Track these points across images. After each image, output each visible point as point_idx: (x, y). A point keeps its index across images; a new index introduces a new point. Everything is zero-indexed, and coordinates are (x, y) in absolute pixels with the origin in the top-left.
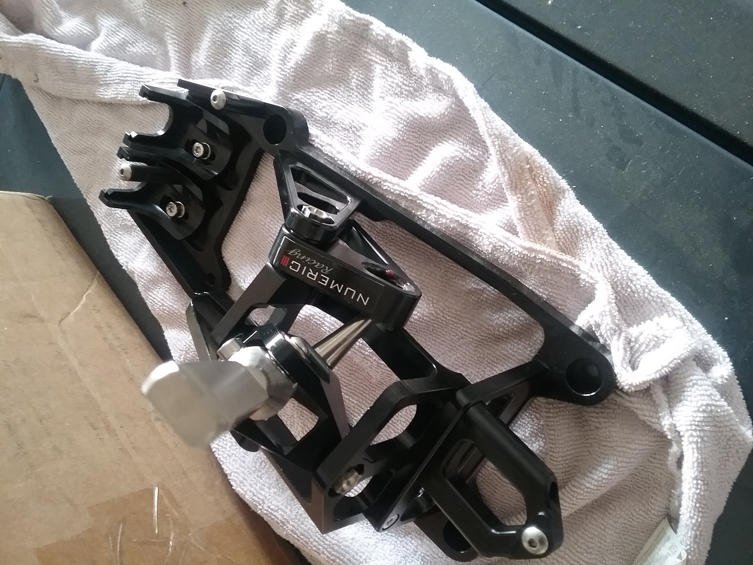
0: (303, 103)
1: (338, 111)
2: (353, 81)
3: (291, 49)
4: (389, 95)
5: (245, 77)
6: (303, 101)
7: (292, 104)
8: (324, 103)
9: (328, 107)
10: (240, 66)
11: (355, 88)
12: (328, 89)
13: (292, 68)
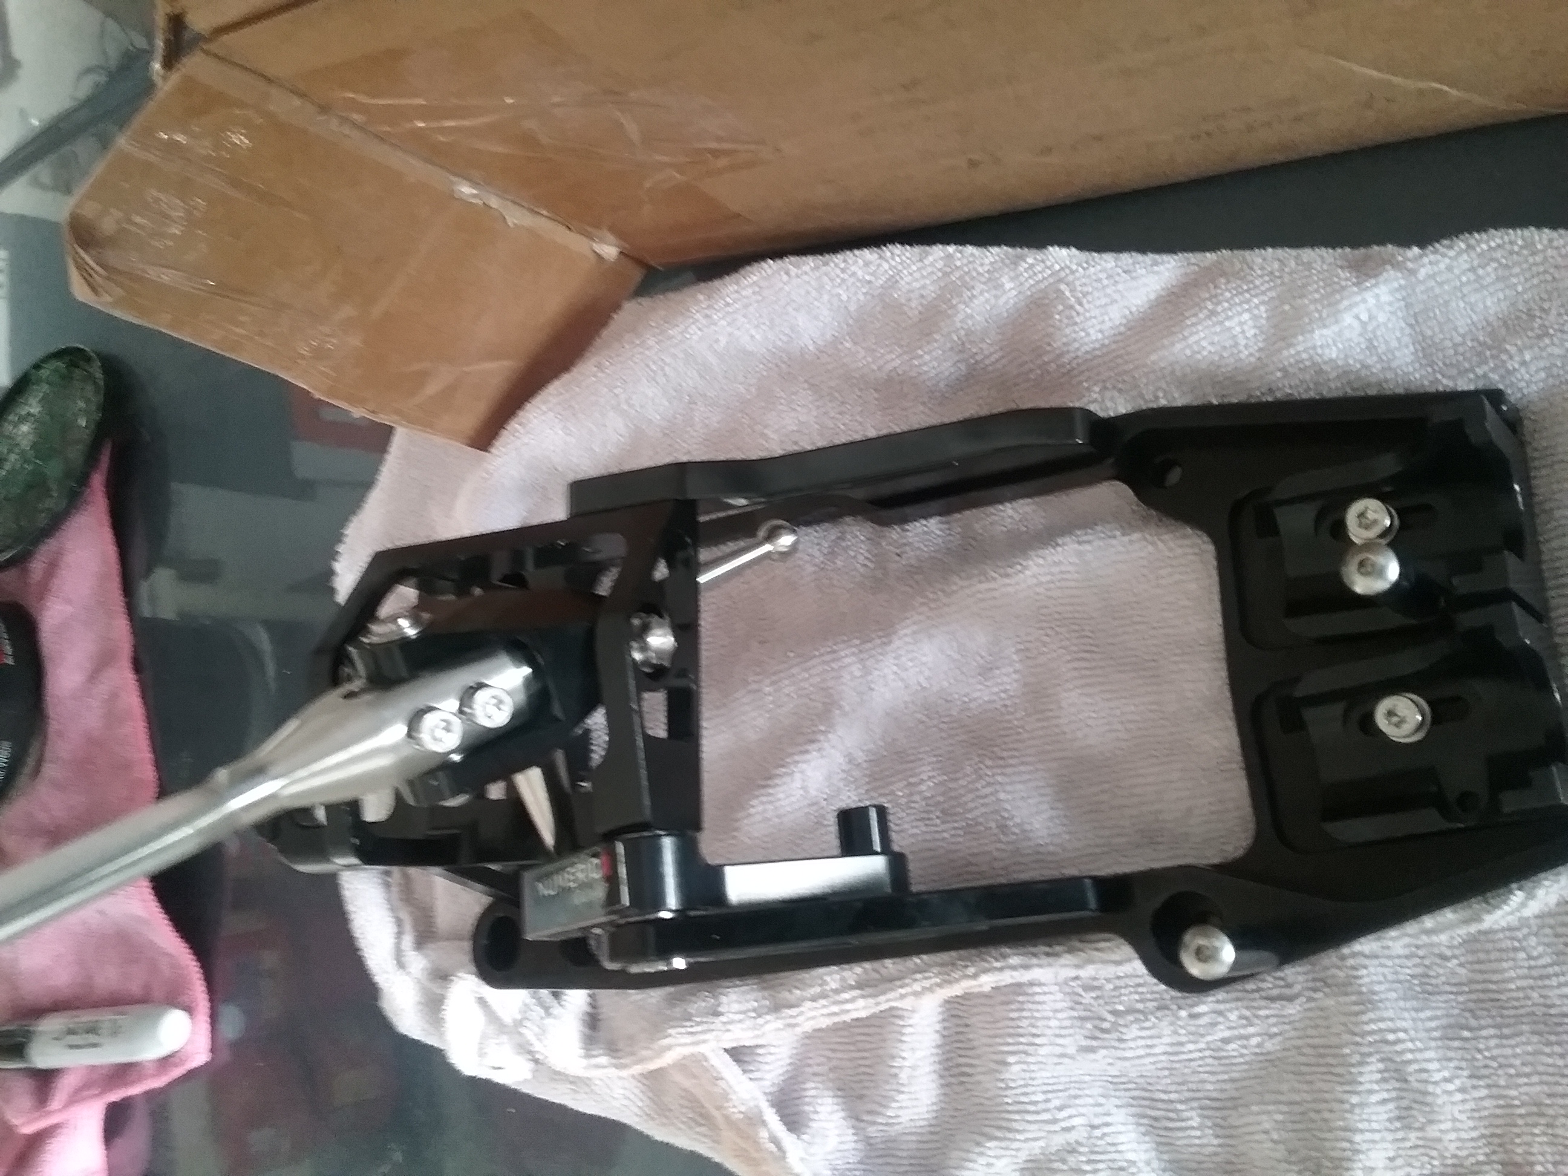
0: (1272, 999)
1: (1175, 1039)
2: (1198, 1120)
3: (1405, 1103)
4: (1084, 1141)
5: (1493, 956)
6: (1277, 1005)
7: (1301, 978)
8: (1221, 1033)
9: (1202, 1031)
10: (1535, 973)
11: (1180, 1107)
12: (1245, 1067)
13: (1361, 1064)
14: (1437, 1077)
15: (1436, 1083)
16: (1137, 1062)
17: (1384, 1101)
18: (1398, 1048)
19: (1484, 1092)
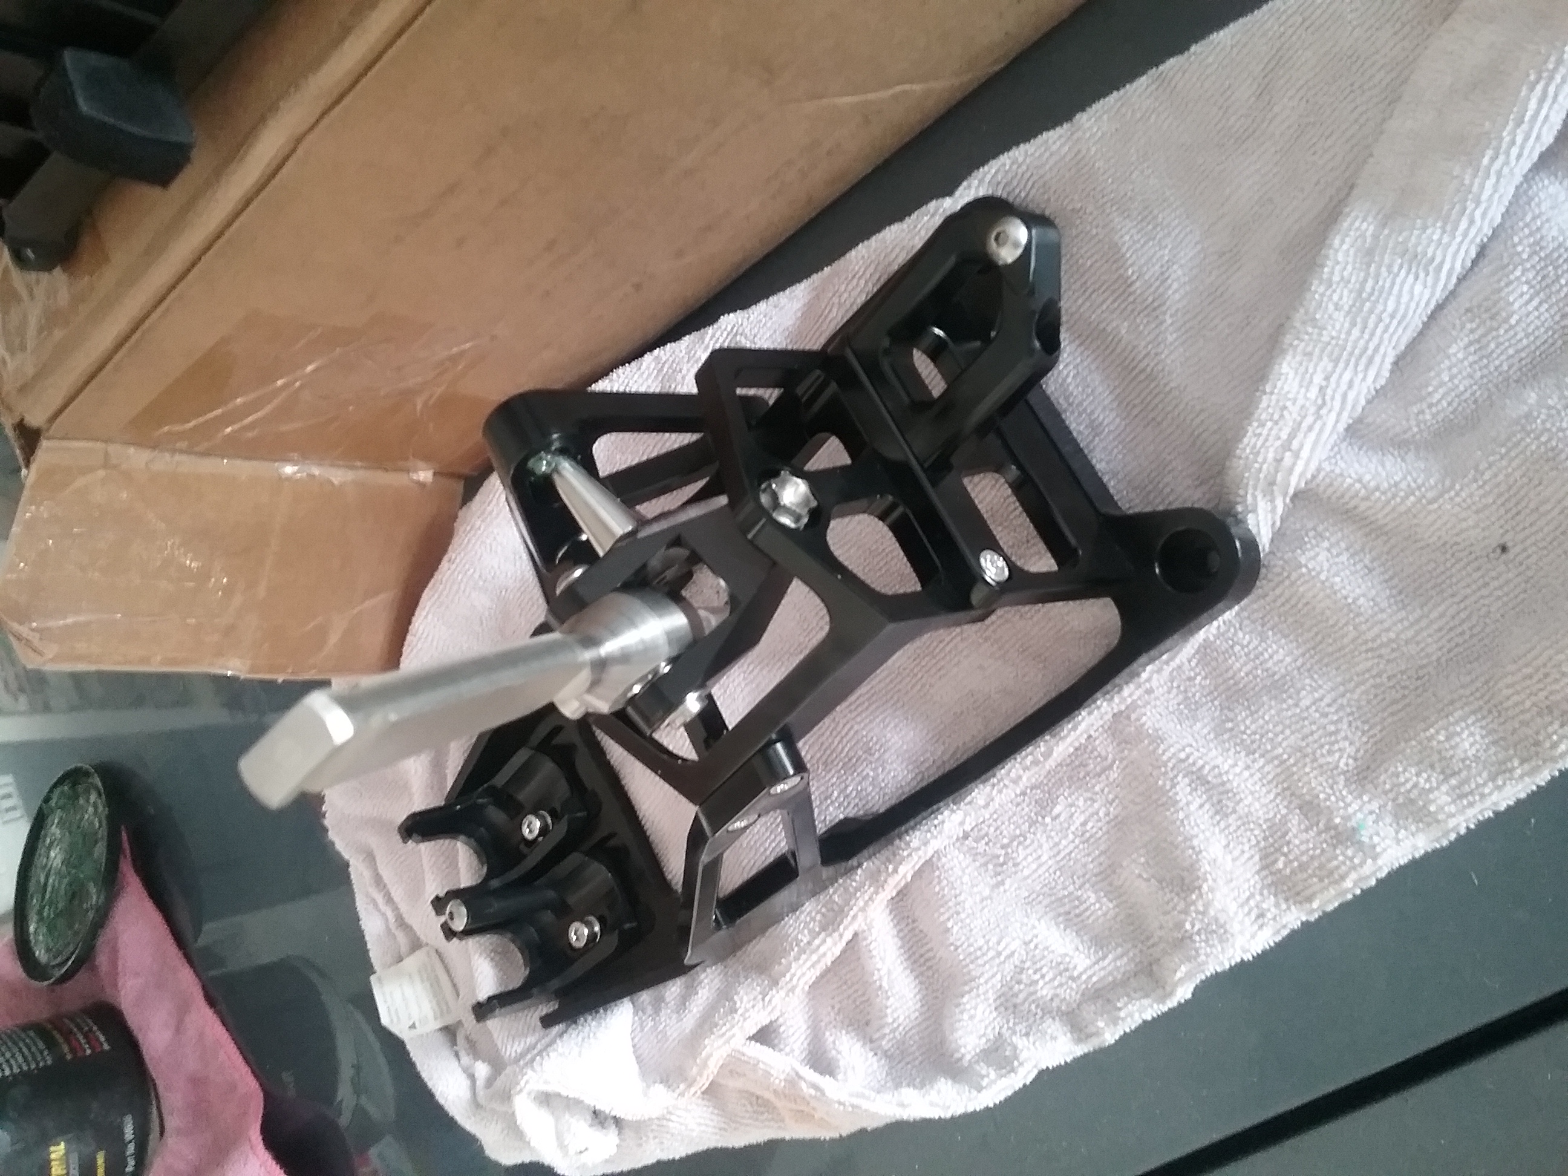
1: (1052, 843)
2: (1094, 896)
4: (1026, 958)
5: (1220, 660)
8: (1078, 820)
9: (1065, 826)
10: (1251, 656)
11: (1080, 892)
12: (1106, 837)
14: (1226, 767)
15: (1227, 773)
16: (1036, 875)
17: (1201, 806)
18: (1191, 761)
19: (1262, 761)
